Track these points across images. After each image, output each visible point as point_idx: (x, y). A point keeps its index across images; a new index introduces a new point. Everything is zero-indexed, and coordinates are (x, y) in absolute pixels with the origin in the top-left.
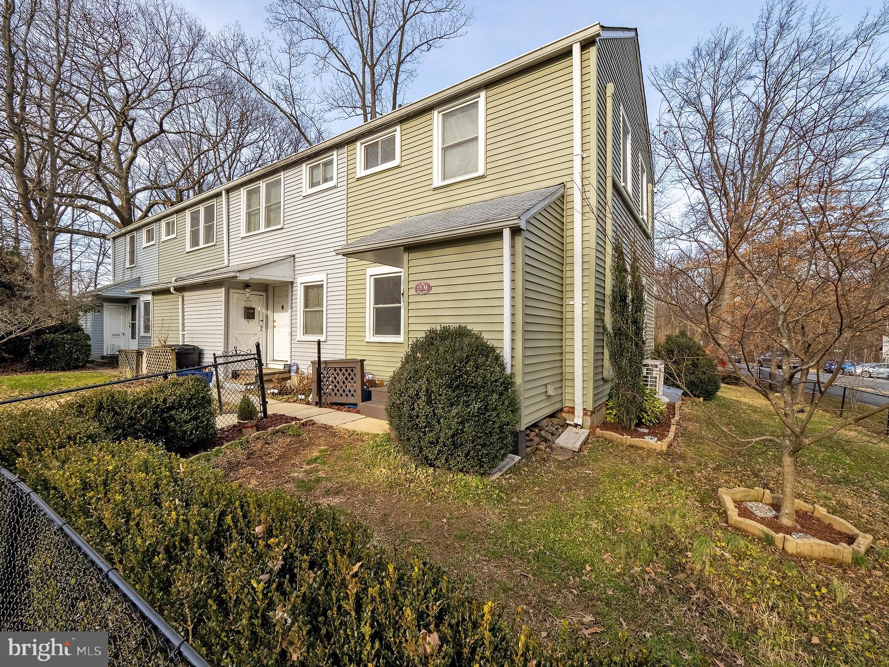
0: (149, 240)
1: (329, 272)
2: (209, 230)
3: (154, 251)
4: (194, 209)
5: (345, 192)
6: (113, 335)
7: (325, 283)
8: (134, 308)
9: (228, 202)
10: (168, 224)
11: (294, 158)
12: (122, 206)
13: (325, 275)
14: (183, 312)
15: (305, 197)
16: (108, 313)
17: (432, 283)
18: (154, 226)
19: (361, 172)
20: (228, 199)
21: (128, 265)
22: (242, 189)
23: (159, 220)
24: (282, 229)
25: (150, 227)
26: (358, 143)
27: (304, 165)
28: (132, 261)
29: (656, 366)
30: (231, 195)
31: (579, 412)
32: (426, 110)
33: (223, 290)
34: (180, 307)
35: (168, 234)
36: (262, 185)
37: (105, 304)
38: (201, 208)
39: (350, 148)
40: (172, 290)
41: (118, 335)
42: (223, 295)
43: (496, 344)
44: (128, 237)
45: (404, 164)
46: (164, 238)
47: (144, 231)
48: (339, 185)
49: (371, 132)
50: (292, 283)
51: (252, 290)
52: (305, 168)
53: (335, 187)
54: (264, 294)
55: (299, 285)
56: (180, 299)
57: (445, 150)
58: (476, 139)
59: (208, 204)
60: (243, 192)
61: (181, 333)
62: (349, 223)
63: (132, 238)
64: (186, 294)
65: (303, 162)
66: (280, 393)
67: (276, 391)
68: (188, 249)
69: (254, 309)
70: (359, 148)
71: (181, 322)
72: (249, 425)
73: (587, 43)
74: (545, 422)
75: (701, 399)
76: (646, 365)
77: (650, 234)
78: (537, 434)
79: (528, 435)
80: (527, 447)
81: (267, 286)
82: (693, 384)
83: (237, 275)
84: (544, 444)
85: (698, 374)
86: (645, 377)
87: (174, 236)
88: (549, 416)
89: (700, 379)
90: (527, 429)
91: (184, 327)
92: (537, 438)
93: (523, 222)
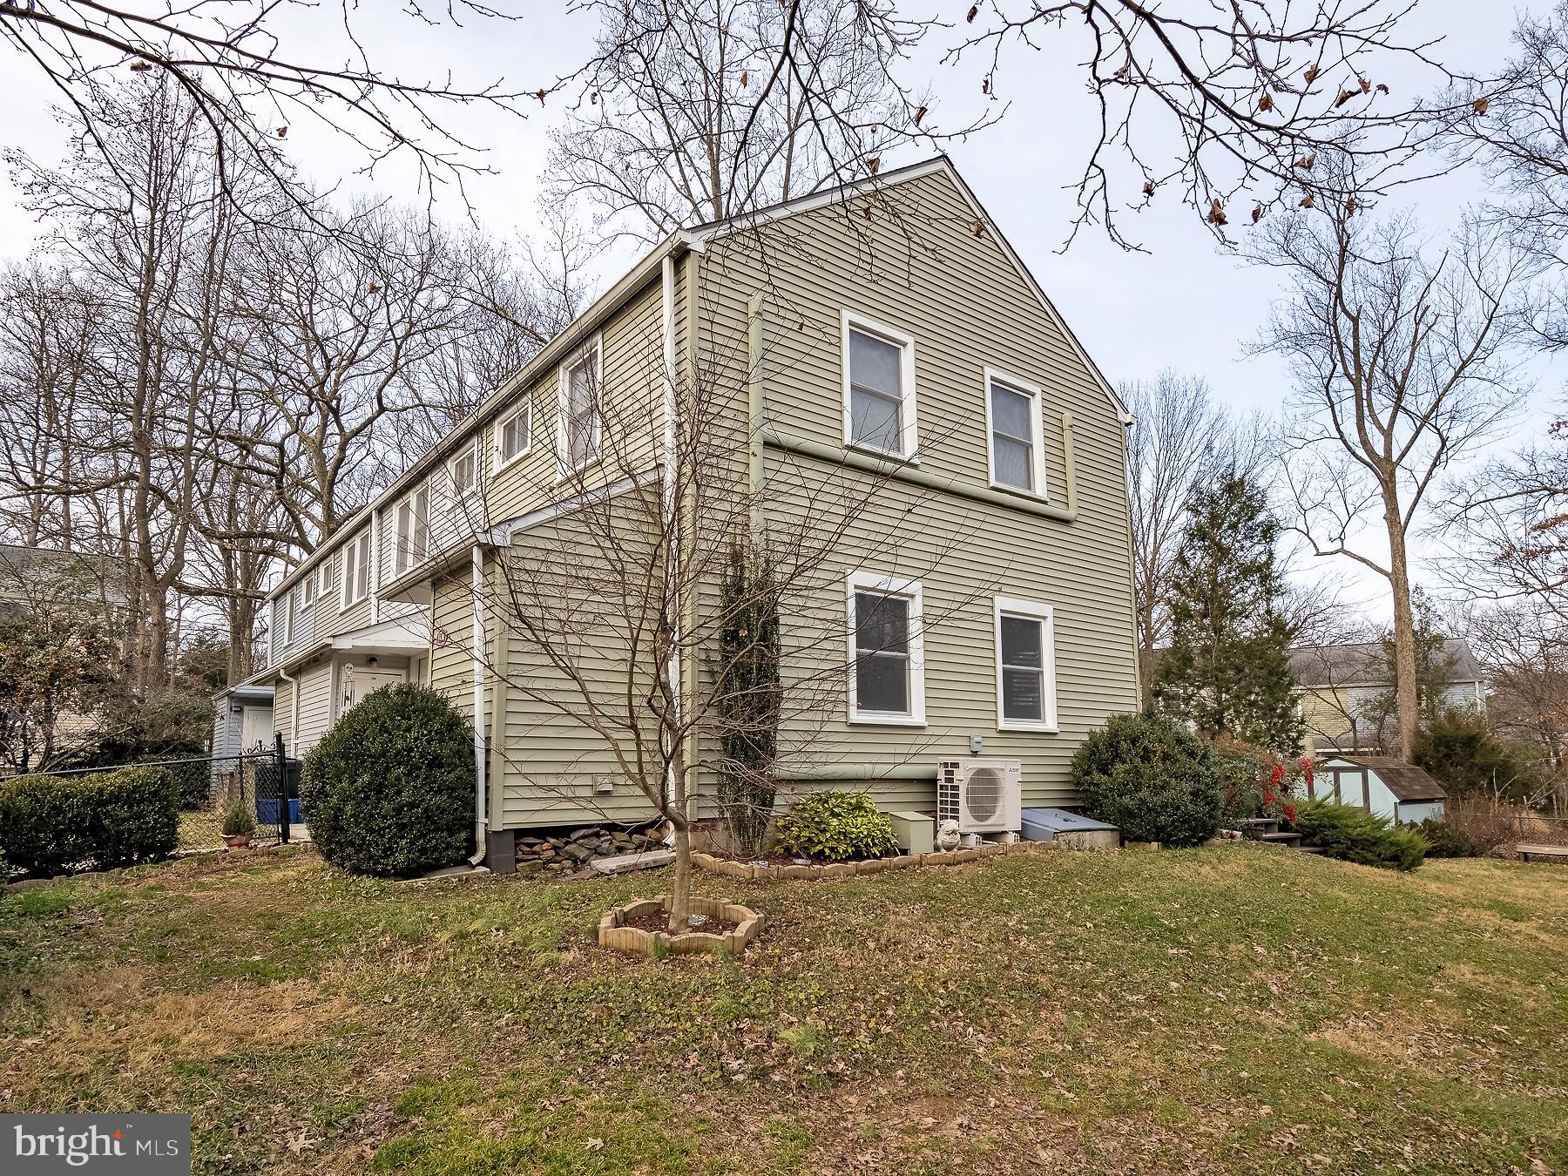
0: (308, 599)
2: (364, 573)
3: (310, 615)
4: (352, 543)
5: (482, 500)
9: (381, 529)
10: (327, 570)
11: (433, 455)
14: (298, 708)
15: (449, 512)
16: (251, 721)
19: (498, 467)
20: (381, 523)
21: (285, 644)
22: (395, 506)
23: (317, 564)
26: (496, 423)
27: (449, 462)
28: (290, 636)
29: (958, 766)
30: (385, 516)
31: (672, 826)
32: (552, 368)
33: (331, 668)
34: (294, 700)
35: (325, 586)
36: (413, 498)
37: (246, 708)
38: (358, 541)
39: (489, 432)
40: (282, 675)
42: (331, 676)
43: (465, 711)
44: (289, 596)
45: (534, 449)
46: (320, 594)
48: (478, 489)
49: (504, 406)
51: (380, 667)
52: (450, 468)
53: (474, 494)
54: (403, 672)
56: (295, 688)
57: (573, 424)
58: (596, 405)
59: (364, 533)
60: (396, 510)
61: (293, 742)
64: (303, 679)
65: (449, 457)
68: (342, 608)
70: (497, 431)
71: (293, 724)
72: (235, 841)
73: (680, 255)
74: (582, 832)
75: (1155, 845)
76: (946, 764)
77: (1070, 514)
78: (555, 848)
79: (531, 845)
80: (518, 861)
81: (409, 658)
82: (1131, 814)
83: (330, 641)
84: (568, 863)
85: (1144, 793)
86: (942, 787)
87: (330, 589)
88: (604, 826)
89: (1143, 802)
90: (520, 833)
91: (297, 732)
92: (551, 853)
93: (498, 538)
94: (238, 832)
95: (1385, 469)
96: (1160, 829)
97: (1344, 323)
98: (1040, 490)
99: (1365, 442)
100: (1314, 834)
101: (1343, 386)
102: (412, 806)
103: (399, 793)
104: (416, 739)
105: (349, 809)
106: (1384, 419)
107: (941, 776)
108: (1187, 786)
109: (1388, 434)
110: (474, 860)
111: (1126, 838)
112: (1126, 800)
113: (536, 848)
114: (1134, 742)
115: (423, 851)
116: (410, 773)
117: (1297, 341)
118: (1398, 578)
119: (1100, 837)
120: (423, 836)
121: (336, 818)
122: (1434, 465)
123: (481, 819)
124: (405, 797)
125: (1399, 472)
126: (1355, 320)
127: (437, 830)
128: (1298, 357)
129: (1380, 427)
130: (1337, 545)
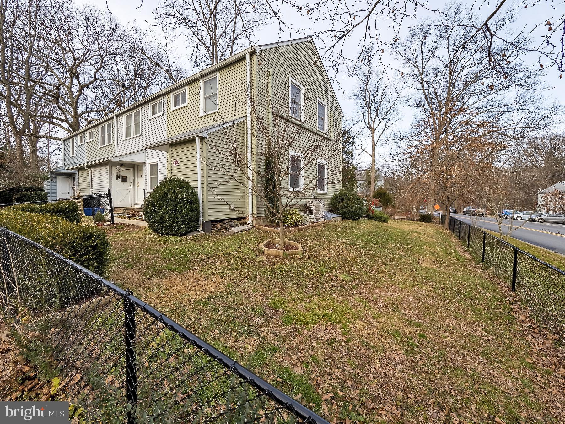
0: (81, 142)
1: (160, 157)
2: (109, 136)
3: (84, 147)
4: (102, 125)
5: (166, 118)
6: (63, 193)
7: (158, 163)
8: (74, 178)
9: (118, 122)
10: (90, 133)
11: (144, 101)
12: (73, 122)
13: (158, 159)
14: (92, 179)
15: (150, 120)
16: (60, 181)
17: (179, 161)
18: (84, 134)
19: (173, 108)
20: (117, 120)
21: (71, 156)
22: (124, 115)
23: (86, 131)
24: (140, 136)
25: (82, 135)
26: (172, 94)
27: (150, 104)
28: (73, 153)
29: (313, 202)
30: (119, 118)
31: (251, 218)
32: (196, 80)
33: (108, 167)
34: (90, 176)
35: (90, 138)
36: (132, 113)
37: (58, 177)
38: (106, 125)
39: (168, 96)
40: (85, 167)
41: (66, 193)
42: (109, 169)
44: (71, 140)
45: (189, 105)
46: (88, 141)
47: (79, 137)
48: (164, 114)
49: (176, 89)
50: (145, 163)
51: (125, 167)
52: (150, 106)
53: (162, 115)
54: (133, 169)
55: (148, 164)
56: (90, 172)
57: (205, 99)
58: (216, 94)
59: (109, 122)
60: (124, 117)
61: (90, 189)
62: (168, 133)
63: (73, 141)
64: (93, 169)
65: (149, 102)
66: (131, 217)
67: (129, 215)
68: (100, 146)
69: (126, 177)
70: (172, 96)
71: (90, 184)
72: (100, 224)
73: (252, 53)
74: (227, 221)
75: (350, 220)
76: (309, 202)
77: (331, 138)
78: (221, 225)
79: (215, 225)
80: (212, 229)
81: (134, 165)
82: (346, 212)
83: (112, 159)
84: (224, 229)
85: (349, 208)
86: (308, 207)
87: (93, 139)
88: (232, 219)
89: (349, 210)
90: (212, 222)
91: (92, 186)
92: (220, 227)
93: (205, 135)
94: (101, 221)
95: (372, 130)
96: (352, 216)
97: (367, 94)
98: (326, 131)
99: (369, 124)
100: (369, 216)
101: (366, 109)
102: (186, 215)
103: (182, 211)
104: (185, 195)
105: (166, 216)
106: (373, 119)
107: (308, 204)
108: (358, 206)
109: (374, 122)
110: (200, 229)
111: (344, 218)
112: (345, 210)
113: (216, 226)
114: (346, 196)
115: (188, 228)
116: (184, 205)
117: (357, 97)
118: (373, 156)
119: (339, 218)
120: (188, 223)
121: (161, 219)
122: (383, 131)
123: (201, 218)
124: (184, 212)
125: (376, 131)
126: (369, 94)
127: (192, 222)
128: (358, 101)
129: (372, 120)
130: (360, 147)
